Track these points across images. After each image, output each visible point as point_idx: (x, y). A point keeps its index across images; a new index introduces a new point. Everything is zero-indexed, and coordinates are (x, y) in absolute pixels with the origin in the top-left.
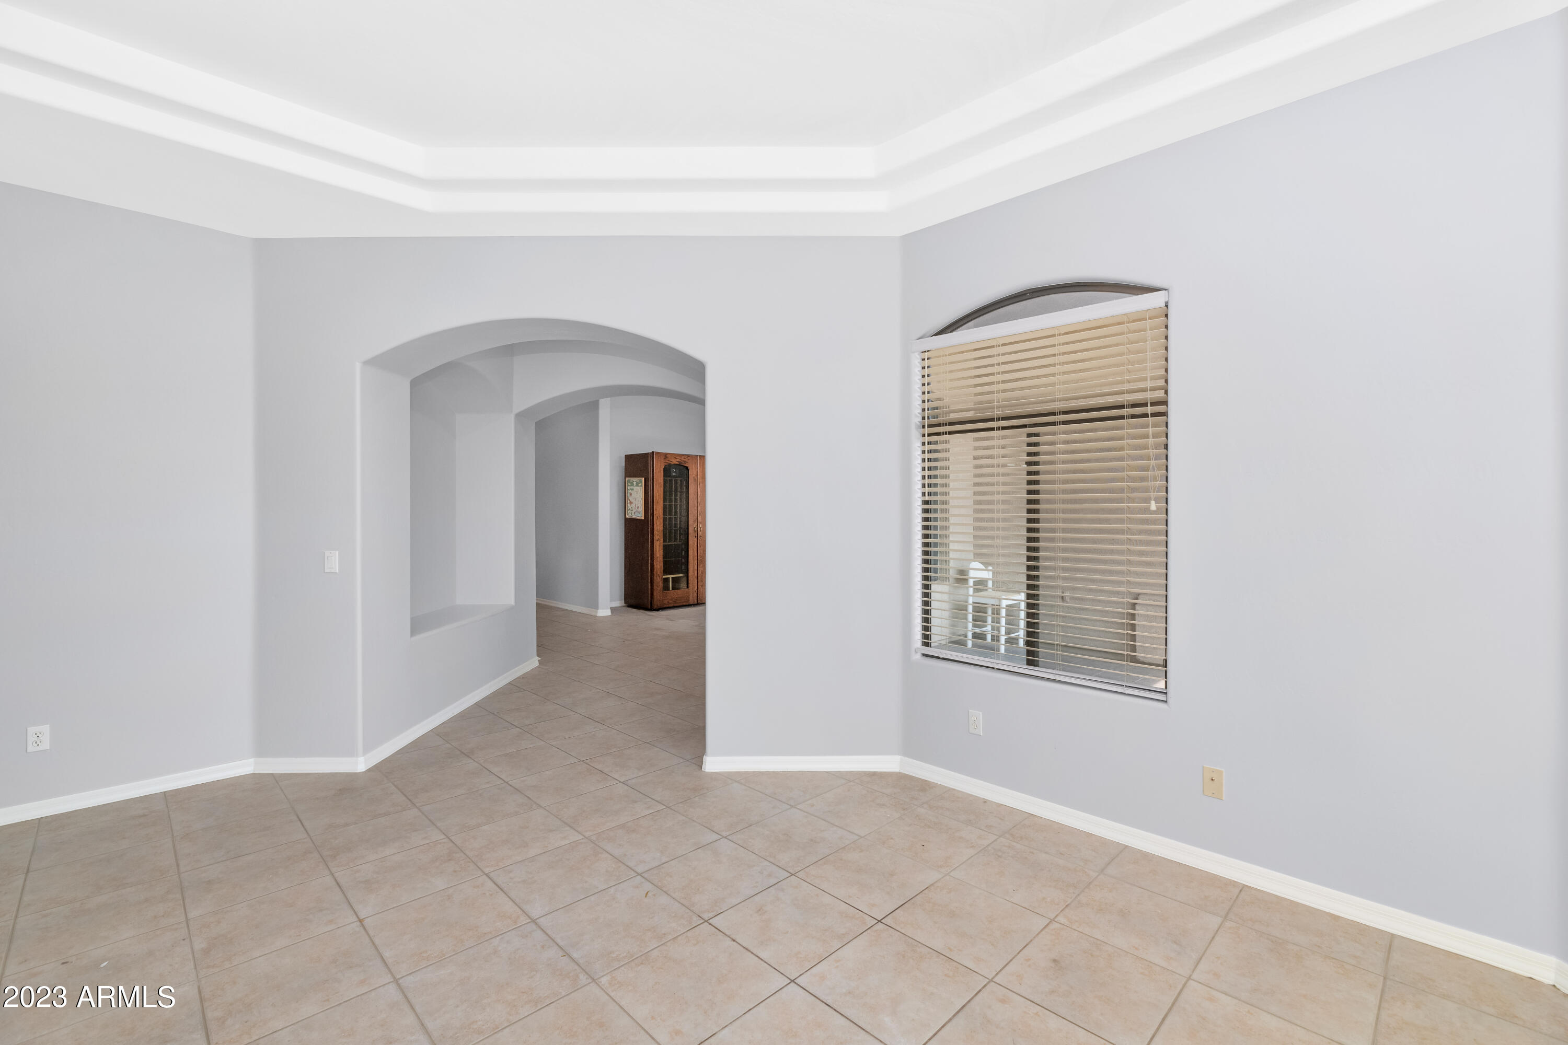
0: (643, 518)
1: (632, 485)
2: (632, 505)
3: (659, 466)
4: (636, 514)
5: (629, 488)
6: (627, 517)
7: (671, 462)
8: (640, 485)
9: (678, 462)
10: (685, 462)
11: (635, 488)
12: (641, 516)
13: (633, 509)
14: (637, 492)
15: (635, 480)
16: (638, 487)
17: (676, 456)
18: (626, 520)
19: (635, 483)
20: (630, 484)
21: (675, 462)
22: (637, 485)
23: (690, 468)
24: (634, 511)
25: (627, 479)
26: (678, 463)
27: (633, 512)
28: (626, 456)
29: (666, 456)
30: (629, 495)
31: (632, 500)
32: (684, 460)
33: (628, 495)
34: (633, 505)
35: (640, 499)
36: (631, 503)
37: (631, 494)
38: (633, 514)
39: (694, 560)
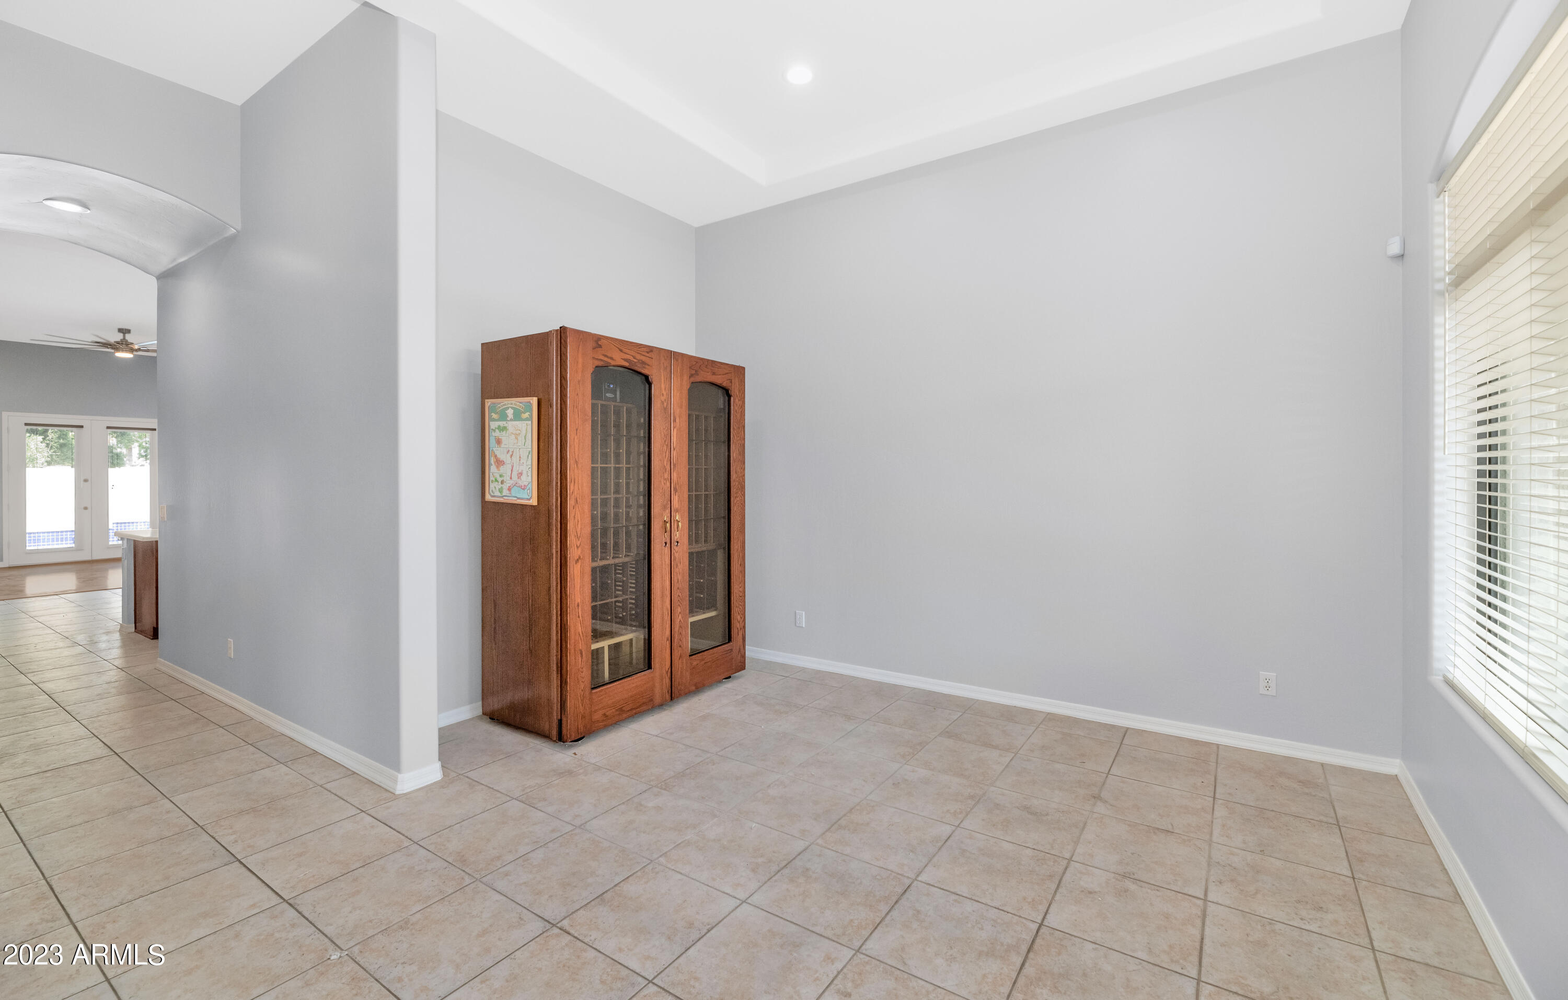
0: (534, 502)
1: (504, 417)
2: (501, 468)
3: (580, 366)
4: (514, 493)
5: (494, 425)
6: (488, 498)
7: (612, 358)
8: (527, 415)
9: (626, 360)
10: (643, 363)
11: (511, 425)
12: (528, 495)
13: (506, 478)
14: (517, 435)
15: (511, 404)
16: (517, 423)
17: (623, 345)
18: (486, 506)
19: (510, 412)
20: (494, 416)
21: (619, 359)
22: (517, 416)
23: (654, 378)
24: (509, 483)
25: (488, 402)
26: (626, 364)
27: (505, 486)
28: (486, 347)
29: (598, 341)
30: (493, 441)
31: (502, 457)
32: (643, 358)
33: (491, 443)
34: (505, 469)
35: (524, 453)
36: (499, 463)
37: (499, 442)
38: (505, 492)
39: (663, 601)
